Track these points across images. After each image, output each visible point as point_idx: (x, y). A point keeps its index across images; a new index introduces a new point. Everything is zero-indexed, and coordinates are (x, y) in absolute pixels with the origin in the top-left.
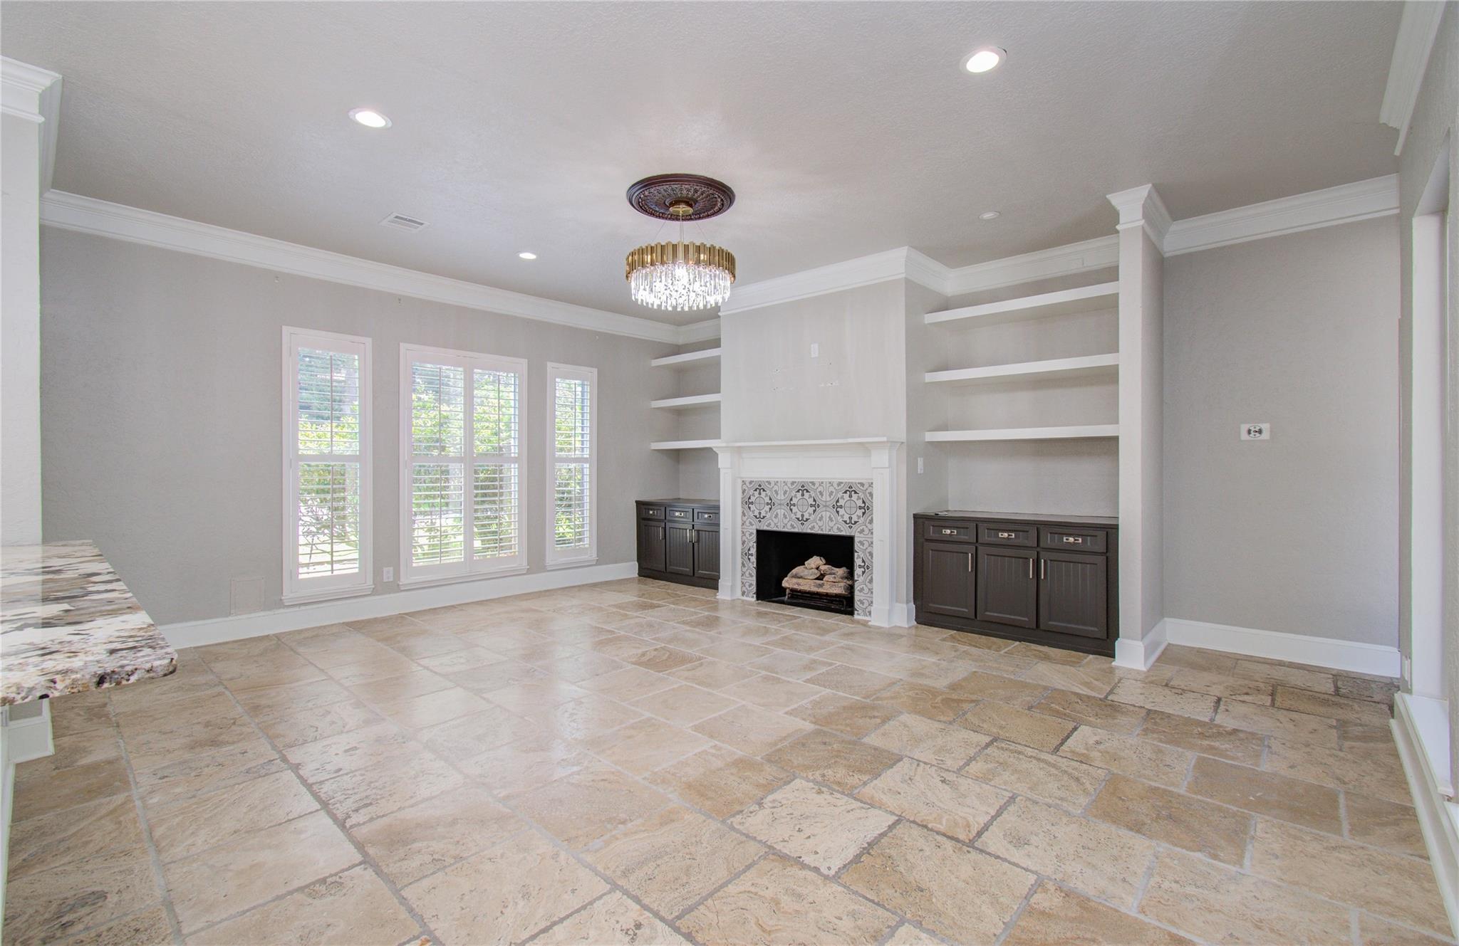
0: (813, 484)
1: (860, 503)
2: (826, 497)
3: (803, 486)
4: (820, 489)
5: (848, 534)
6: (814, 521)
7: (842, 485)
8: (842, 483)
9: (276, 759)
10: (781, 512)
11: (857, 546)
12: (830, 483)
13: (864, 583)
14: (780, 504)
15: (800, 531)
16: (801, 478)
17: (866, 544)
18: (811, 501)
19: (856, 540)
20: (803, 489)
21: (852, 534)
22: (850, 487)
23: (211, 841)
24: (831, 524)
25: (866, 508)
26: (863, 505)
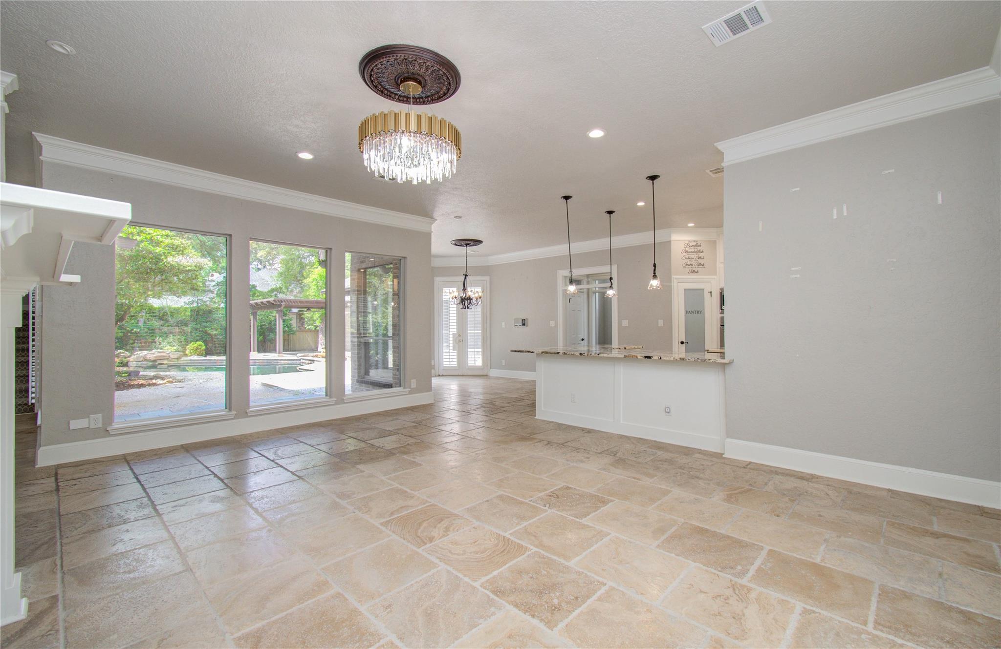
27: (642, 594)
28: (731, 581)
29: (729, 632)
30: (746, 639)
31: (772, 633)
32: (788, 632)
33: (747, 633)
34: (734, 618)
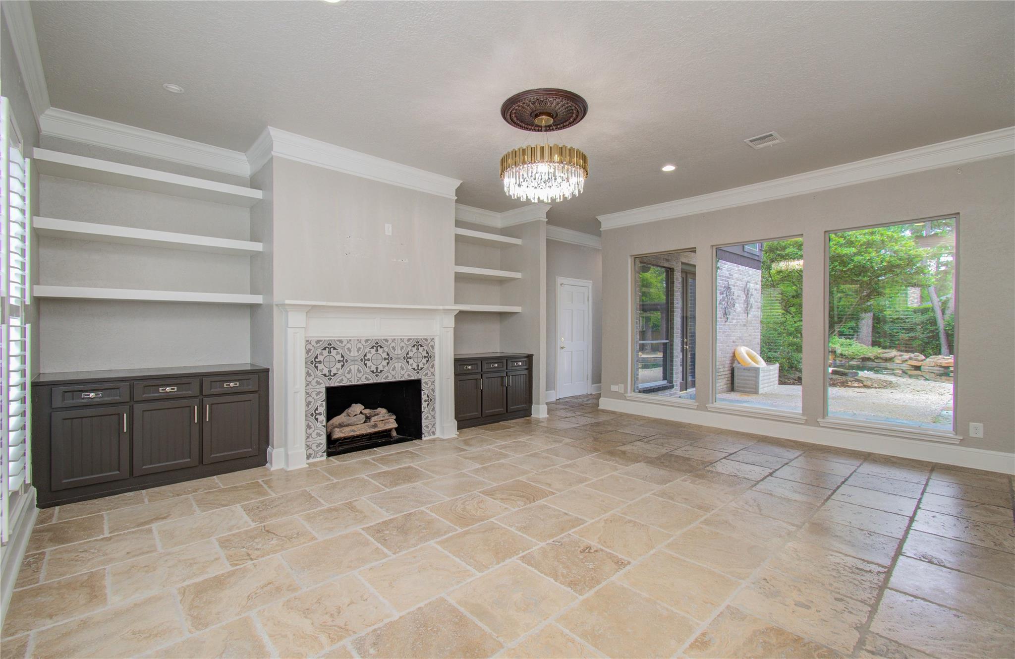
0: (387, 340)
1: (424, 354)
2: (398, 351)
3: (377, 343)
4: (393, 344)
5: (416, 378)
6: (388, 371)
7: (411, 341)
8: (411, 339)
9: (866, 650)
10: (354, 368)
11: (423, 386)
12: (401, 339)
13: (428, 412)
14: (354, 361)
15: (375, 382)
16: (373, 336)
17: (430, 383)
18: (385, 355)
19: (423, 381)
20: (377, 346)
21: (420, 378)
22: (418, 342)
23: (981, 623)
24: (403, 372)
25: (429, 357)
26: (427, 355)
27: (371, 569)
28: (354, 632)
29: (297, 600)
30: (283, 606)
31: (275, 624)
32: (267, 637)
33: (288, 609)
34: (308, 609)
